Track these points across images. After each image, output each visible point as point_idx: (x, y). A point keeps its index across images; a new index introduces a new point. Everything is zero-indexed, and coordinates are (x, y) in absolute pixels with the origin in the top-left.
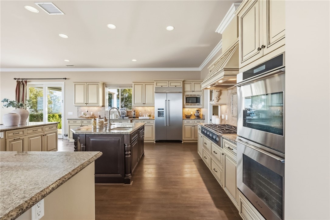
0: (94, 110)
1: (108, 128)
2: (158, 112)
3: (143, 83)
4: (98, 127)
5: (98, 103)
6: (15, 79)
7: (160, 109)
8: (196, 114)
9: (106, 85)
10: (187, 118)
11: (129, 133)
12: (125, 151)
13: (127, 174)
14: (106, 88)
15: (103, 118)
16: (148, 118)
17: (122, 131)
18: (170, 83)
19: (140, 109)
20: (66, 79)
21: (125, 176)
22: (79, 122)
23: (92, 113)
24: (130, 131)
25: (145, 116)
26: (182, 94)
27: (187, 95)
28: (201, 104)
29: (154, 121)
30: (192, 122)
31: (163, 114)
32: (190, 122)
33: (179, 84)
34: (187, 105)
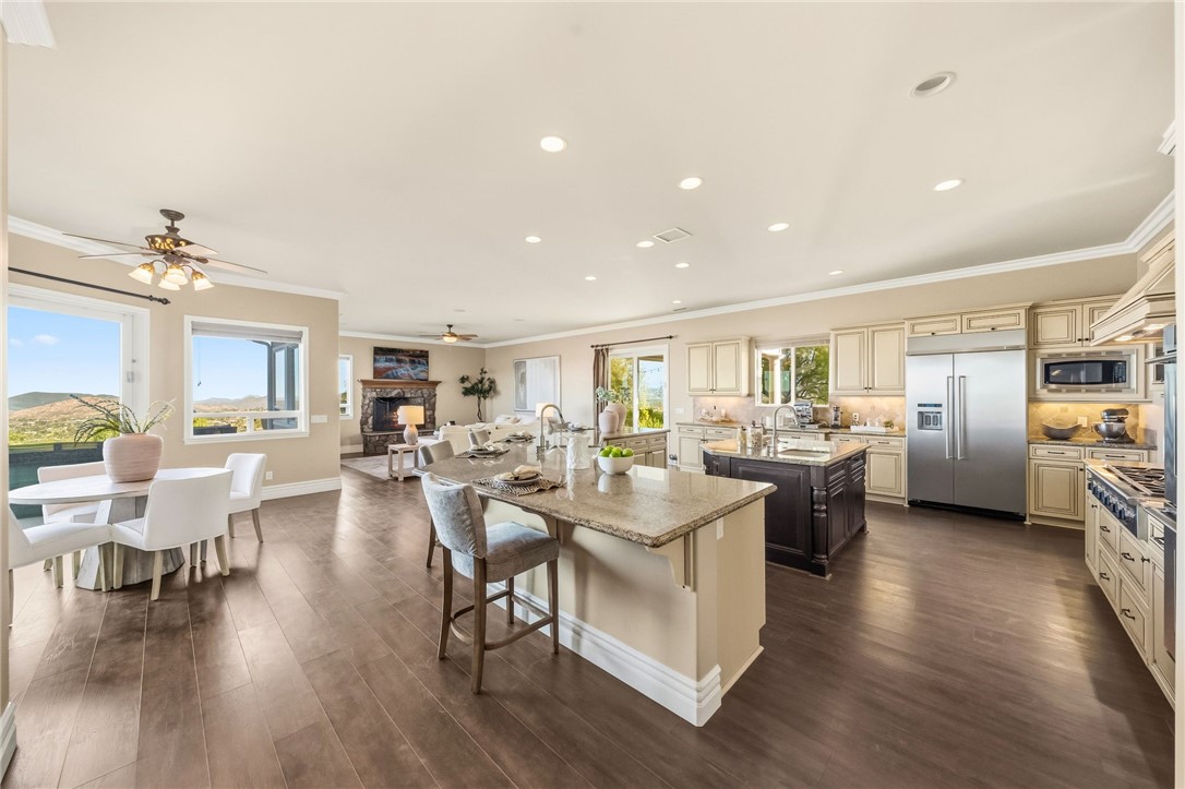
0: (728, 405)
1: (772, 450)
2: (921, 413)
3: (865, 330)
4: (749, 445)
5: (738, 388)
6: (592, 347)
7: (925, 405)
8: (1103, 427)
9: (755, 341)
10: (1054, 438)
11: (823, 465)
12: (813, 504)
13: (819, 554)
14: (756, 351)
16: (883, 430)
17: (805, 458)
18: (968, 320)
19: (854, 404)
20: (671, 337)
21: (813, 557)
22: (698, 430)
23: (723, 412)
24: (824, 459)
25: (873, 425)
26: (1023, 353)
27: (1051, 356)
28: (1134, 386)
29: (905, 441)
30: (1075, 454)
31: (937, 420)
32: (1068, 454)
33: (1012, 320)
34: (1051, 391)
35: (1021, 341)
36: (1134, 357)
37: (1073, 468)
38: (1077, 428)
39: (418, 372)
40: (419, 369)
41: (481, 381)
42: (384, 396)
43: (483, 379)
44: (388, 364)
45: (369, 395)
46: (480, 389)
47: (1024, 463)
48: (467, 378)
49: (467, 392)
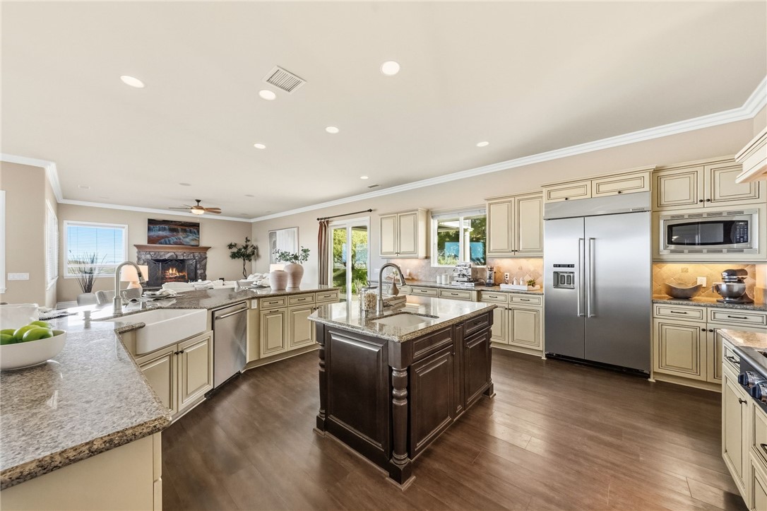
0: (411, 265)
2: (556, 273)
3: (513, 199)
5: (415, 252)
6: (318, 219)
7: (559, 266)
8: (724, 287)
9: (432, 213)
10: (675, 298)
12: (392, 389)
13: (398, 451)
14: (432, 220)
15: (376, 288)
16: (525, 288)
18: (598, 185)
21: (391, 456)
25: (518, 283)
26: (648, 215)
27: (673, 217)
28: (756, 245)
29: (542, 298)
30: (697, 314)
31: (570, 280)
32: (691, 314)
33: (637, 183)
34: (672, 252)
35: (646, 203)
36: (756, 217)
37: (695, 327)
38: (697, 289)
39: (189, 239)
40: (190, 237)
41: (246, 248)
42: (158, 258)
43: (247, 246)
44: (161, 233)
45: (143, 257)
46: (245, 254)
47: (649, 322)
48: (235, 245)
49: (234, 256)
